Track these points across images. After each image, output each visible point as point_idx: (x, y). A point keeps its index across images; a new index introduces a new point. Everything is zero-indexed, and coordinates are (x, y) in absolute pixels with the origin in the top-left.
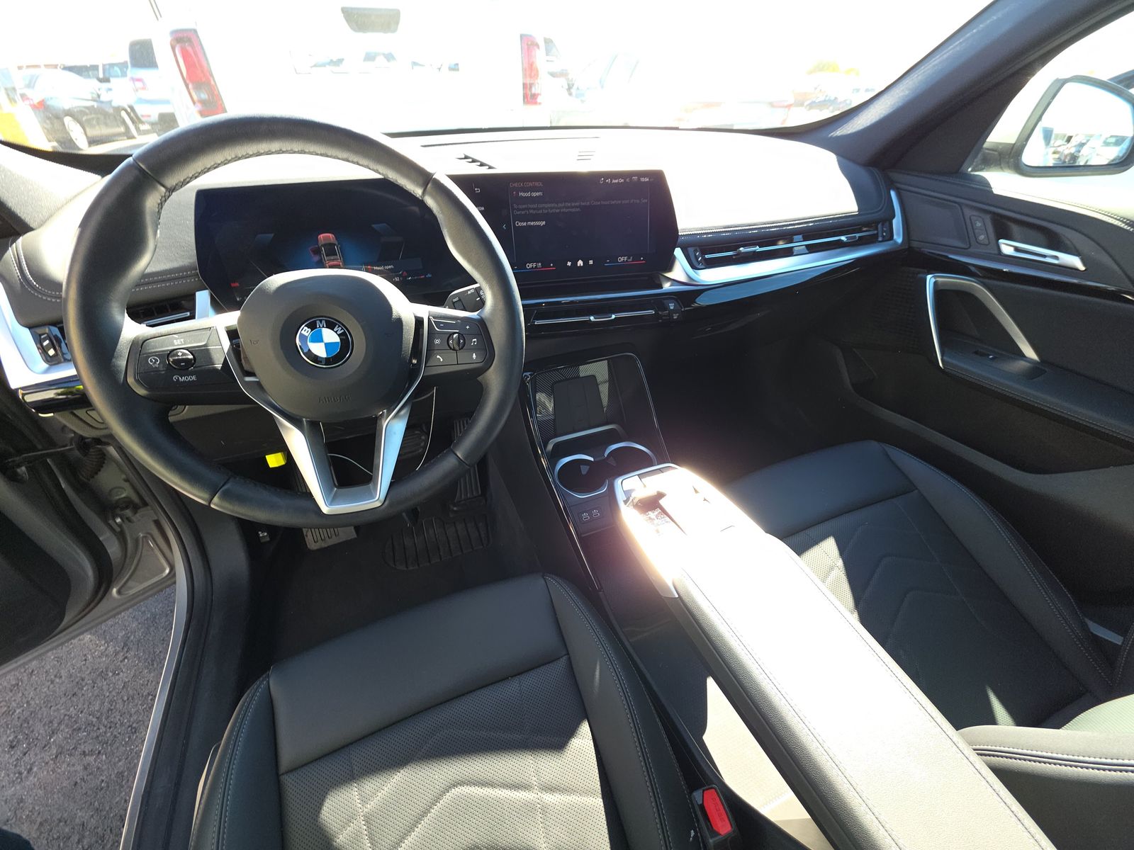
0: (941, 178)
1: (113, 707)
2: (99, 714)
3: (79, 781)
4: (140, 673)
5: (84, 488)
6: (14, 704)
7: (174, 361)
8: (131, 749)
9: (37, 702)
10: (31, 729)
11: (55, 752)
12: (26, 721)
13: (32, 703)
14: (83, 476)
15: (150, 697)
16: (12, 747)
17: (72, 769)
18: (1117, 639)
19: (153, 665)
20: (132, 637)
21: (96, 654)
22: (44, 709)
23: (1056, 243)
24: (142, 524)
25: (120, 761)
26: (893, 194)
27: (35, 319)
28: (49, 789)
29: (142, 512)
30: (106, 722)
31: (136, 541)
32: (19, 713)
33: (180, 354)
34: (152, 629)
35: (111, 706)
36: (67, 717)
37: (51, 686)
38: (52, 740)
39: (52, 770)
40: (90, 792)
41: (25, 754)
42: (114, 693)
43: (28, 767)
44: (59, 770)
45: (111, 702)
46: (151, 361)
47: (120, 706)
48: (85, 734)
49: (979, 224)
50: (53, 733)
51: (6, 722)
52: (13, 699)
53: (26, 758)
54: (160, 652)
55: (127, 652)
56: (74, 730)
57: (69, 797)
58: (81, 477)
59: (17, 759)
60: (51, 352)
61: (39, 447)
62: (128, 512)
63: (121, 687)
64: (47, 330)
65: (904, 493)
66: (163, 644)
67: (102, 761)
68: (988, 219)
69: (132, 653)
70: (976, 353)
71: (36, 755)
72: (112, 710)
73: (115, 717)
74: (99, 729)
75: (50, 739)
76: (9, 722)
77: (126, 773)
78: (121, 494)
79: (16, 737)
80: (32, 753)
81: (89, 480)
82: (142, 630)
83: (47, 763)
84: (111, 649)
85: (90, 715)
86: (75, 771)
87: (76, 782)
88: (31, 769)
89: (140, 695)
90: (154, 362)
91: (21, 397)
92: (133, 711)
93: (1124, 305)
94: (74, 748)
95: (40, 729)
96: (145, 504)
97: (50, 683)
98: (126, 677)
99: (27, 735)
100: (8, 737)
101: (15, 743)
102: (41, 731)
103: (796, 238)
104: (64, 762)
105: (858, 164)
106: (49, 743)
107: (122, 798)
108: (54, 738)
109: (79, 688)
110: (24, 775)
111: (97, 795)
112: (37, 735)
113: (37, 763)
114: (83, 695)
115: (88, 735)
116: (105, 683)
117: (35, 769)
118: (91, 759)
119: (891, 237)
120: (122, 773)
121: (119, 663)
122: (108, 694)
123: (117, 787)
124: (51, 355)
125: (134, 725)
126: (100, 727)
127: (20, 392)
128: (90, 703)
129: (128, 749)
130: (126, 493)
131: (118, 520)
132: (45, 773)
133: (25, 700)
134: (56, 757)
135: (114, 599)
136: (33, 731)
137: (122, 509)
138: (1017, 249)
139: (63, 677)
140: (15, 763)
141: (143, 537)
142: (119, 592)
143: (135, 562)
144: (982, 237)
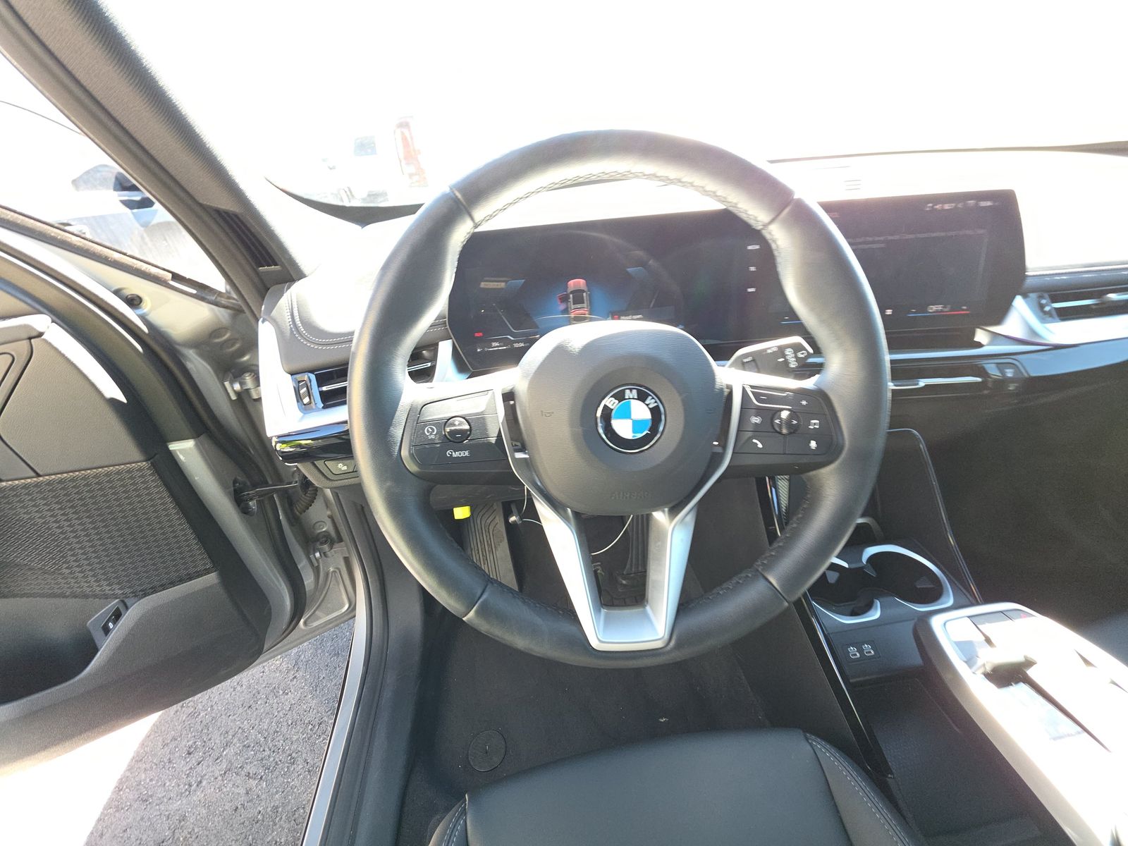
1: (278, 730)
2: (267, 734)
3: (239, 807)
4: (305, 696)
5: (295, 520)
6: (200, 706)
7: (451, 432)
8: (287, 782)
9: (220, 708)
10: (210, 736)
11: (225, 767)
12: (207, 727)
13: (215, 707)
14: (298, 511)
15: (310, 727)
16: (189, 753)
17: (237, 791)
19: (316, 690)
20: (303, 656)
21: (272, 667)
22: (223, 717)
24: (333, 560)
25: (277, 792)
27: (297, 366)
28: (212, 808)
29: (337, 547)
30: (271, 745)
31: (327, 574)
32: (203, 717)
33: (457, 423)
34: (319, 651)
35: (277, 728)
36: (240, 731)
37: (233, 693)
38: (225, 753)
39: (218, 788)
40: (247, 823)
41: (199, 764)
42: (281, 714)
43: (199, 780)
44: (225, 790)
45: (278, 723)
46: (428, 431)
47: (284, 729)
48: (252, 753)
50: (227, 745)
51: (190, 724)
52: (200, 701)
53: (199, 768)
54: (324, 678)
55: (297, 671)
56: (244, 746)
57: (228, 823)
58: (296, 511)
59: (191, 768)
60: (306, 400)
61: (270, 482)
62: (326, 547)
63: (288, 709)
64: (306, 378)
66: (327, 670)
67: (262, 788)
69: (301, 673)
71: (208, 766)
72: (277, 732)
73: (279, 741)
74: (264, 750)
75: (223, 751)
76: (192, 725)
77: (280, 809)
78: (323, 528)
79: (195, 742)
80: (205, 763)
81: (301, 514)
82: (311, 651)
83: (216, 778)
84: (284, 666)
85: (259, 733)
86: (239, 794)
87: (237, 808)
88: (201, 782)
89: (303, 722)
90: (431, 433)
91: (273, 444)
92: (295, 738)
94: (240, 767)
95: (217, 739)
96: (340, 540)
97: (232, 690)
98: (294, 698)
99: (205, 742)
100: (188, 742)
101: (192, 749)
102: (217, 741)
104: (230, 781)
106: (221, 755)
107: (273, 838)
108: (227, 751)
109: (254, 701)
110: (193, 788)
111: (252, 827)
112: (213, 744)
113: (207, 777)
114: (257, 709)
115: (255, 754)
116: (275, 701)
117: (204, 783)
118: (253, 783)
120: (277, 807)
121: (289, 682)
122: (276, 714)
123: (271, 823)
124: (305, 403)
125: (294, 755)
126: (266, 749)
127: (274, 440)
128: (261, 720)
129: (286, 781)
130: (327, 527)
131: (318, 555)
132: (212, 790)
133: (209, 704)
134: (225, 773)
135: (301, 629)
136: (210, 740)
137: (322, 544)
139: (244, 687)
140: (188, 772)
141: (333, 571)
142: (305, 623)
143: (324, 592)
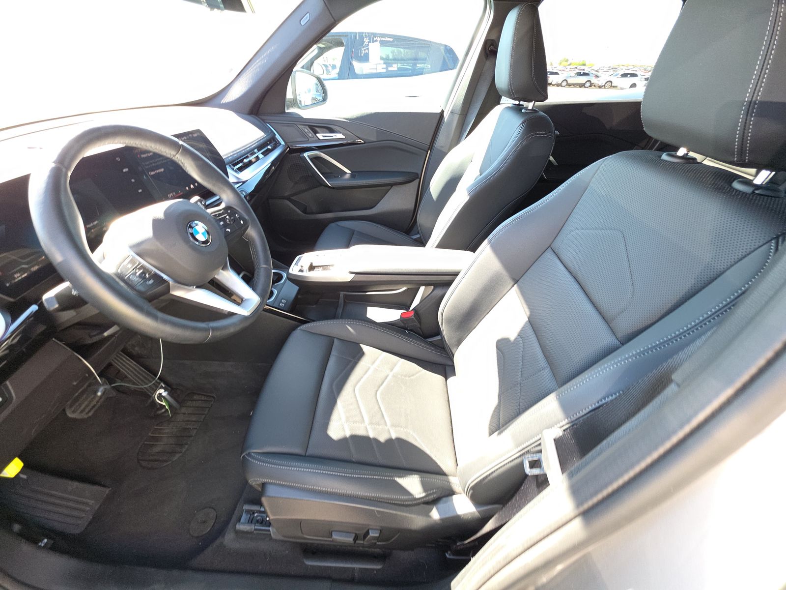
0: (279, 115)
18: (418, 236)
23: (332, 131)
26: (268, 125)
49: (306, 131)
65: (353, 233)
68: (307, 127)
70: (335, 177)
93: (359, 145)
103: (256, 150)
105: (245, 114)
119: (281, 144)
138: (323, 136)
144: (310, 135)
